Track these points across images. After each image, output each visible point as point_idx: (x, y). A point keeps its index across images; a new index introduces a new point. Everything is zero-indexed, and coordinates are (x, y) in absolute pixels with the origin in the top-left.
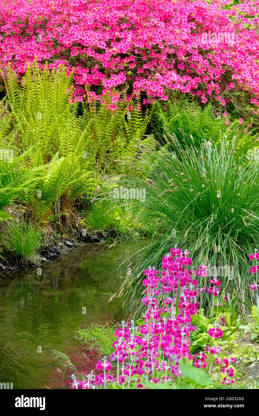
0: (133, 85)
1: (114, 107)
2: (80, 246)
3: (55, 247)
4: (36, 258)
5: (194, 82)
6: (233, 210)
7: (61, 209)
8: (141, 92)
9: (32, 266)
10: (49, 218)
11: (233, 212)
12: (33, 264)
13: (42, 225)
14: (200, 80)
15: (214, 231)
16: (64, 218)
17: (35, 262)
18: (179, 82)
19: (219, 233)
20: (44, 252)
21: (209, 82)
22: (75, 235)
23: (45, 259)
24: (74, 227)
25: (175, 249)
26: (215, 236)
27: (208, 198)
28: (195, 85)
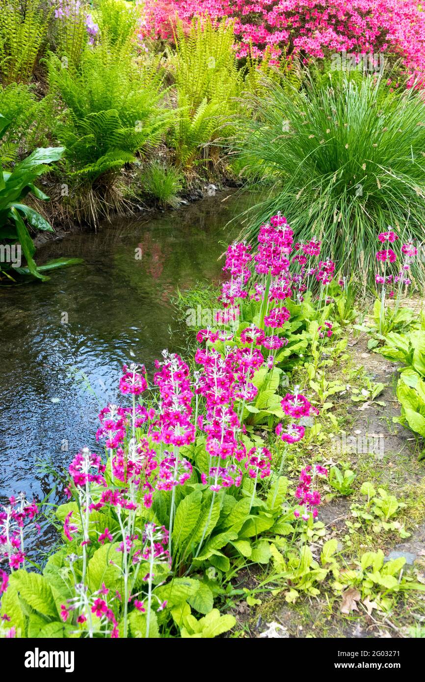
0: (294, 42)
1: (273, 62)
2: (224, 190)
3: (199, 191)
4: (176, 201)
5: (350, 43)
6: (364, 167)
7: (209, 155)
8: (301, 50)
9: (170, 208)
10: (193, 162)
11: (364, 169)
12: (171, 207)
13: (185, 169)
14: (356, 42)
15: (337, 191)
16: (211, 164)
17: (174, 205)
18: (336, 40)
19: (343, 196)
20: (183, 195)
21: (364, 44)
22: (221, 180)
23: (185, 202)
24: (221, 172)
25: (277, 218)
26: (338, 198)
27: (335, 150)
28: (351, 46)
